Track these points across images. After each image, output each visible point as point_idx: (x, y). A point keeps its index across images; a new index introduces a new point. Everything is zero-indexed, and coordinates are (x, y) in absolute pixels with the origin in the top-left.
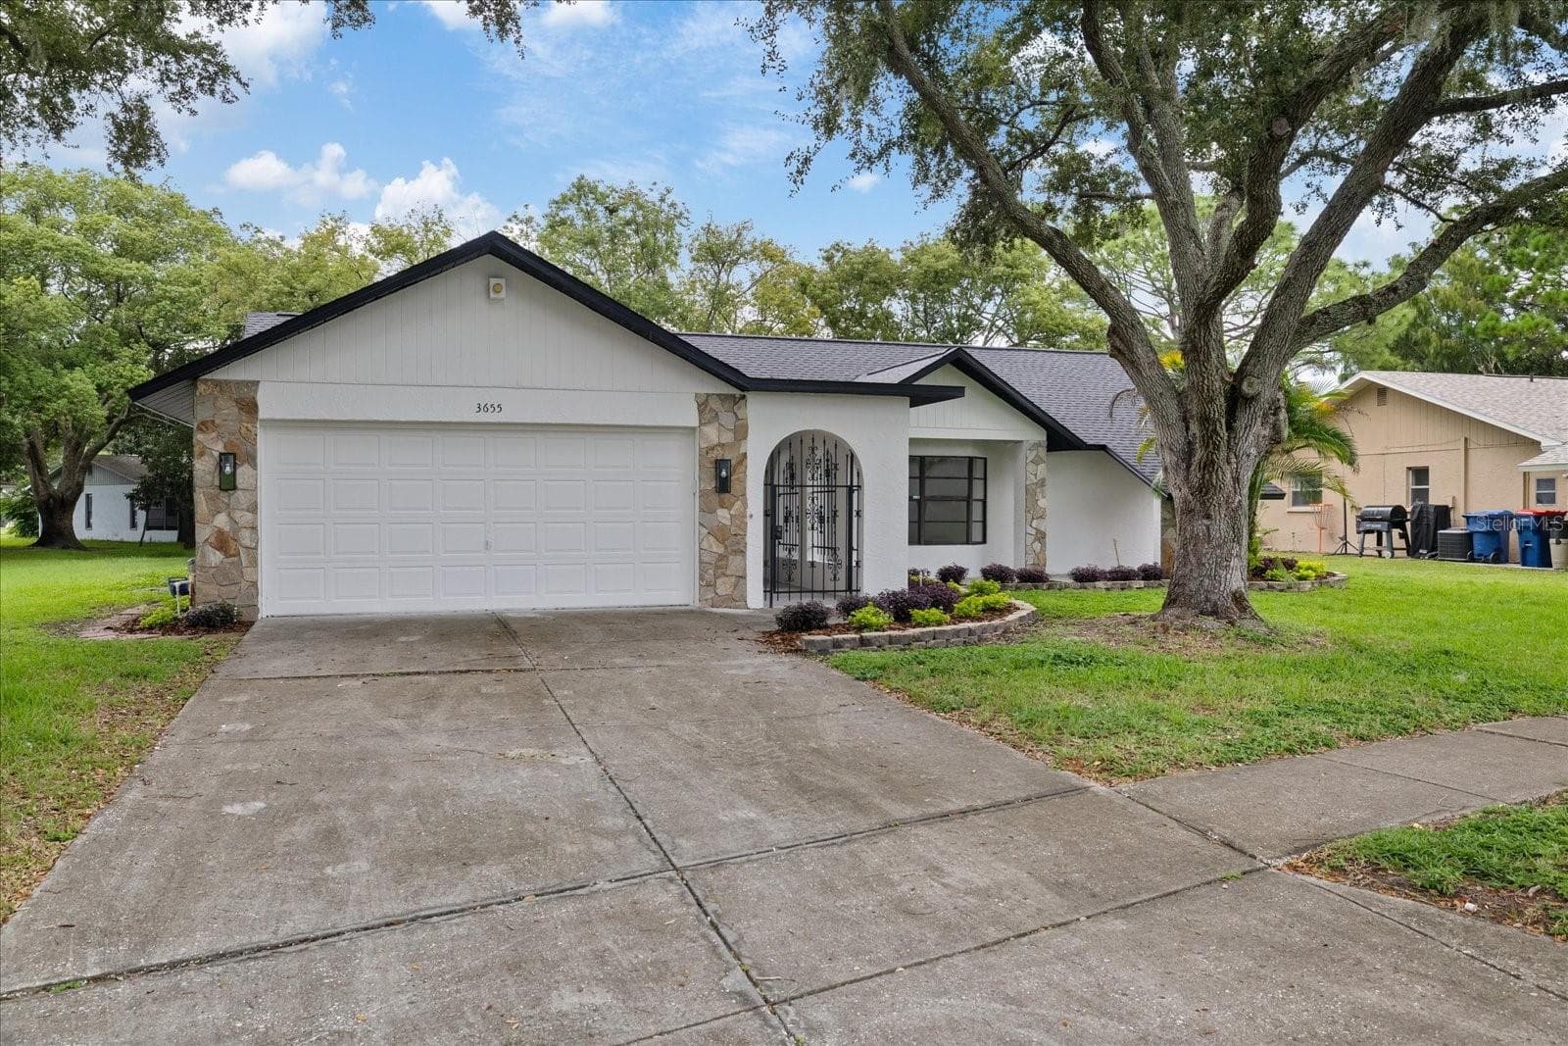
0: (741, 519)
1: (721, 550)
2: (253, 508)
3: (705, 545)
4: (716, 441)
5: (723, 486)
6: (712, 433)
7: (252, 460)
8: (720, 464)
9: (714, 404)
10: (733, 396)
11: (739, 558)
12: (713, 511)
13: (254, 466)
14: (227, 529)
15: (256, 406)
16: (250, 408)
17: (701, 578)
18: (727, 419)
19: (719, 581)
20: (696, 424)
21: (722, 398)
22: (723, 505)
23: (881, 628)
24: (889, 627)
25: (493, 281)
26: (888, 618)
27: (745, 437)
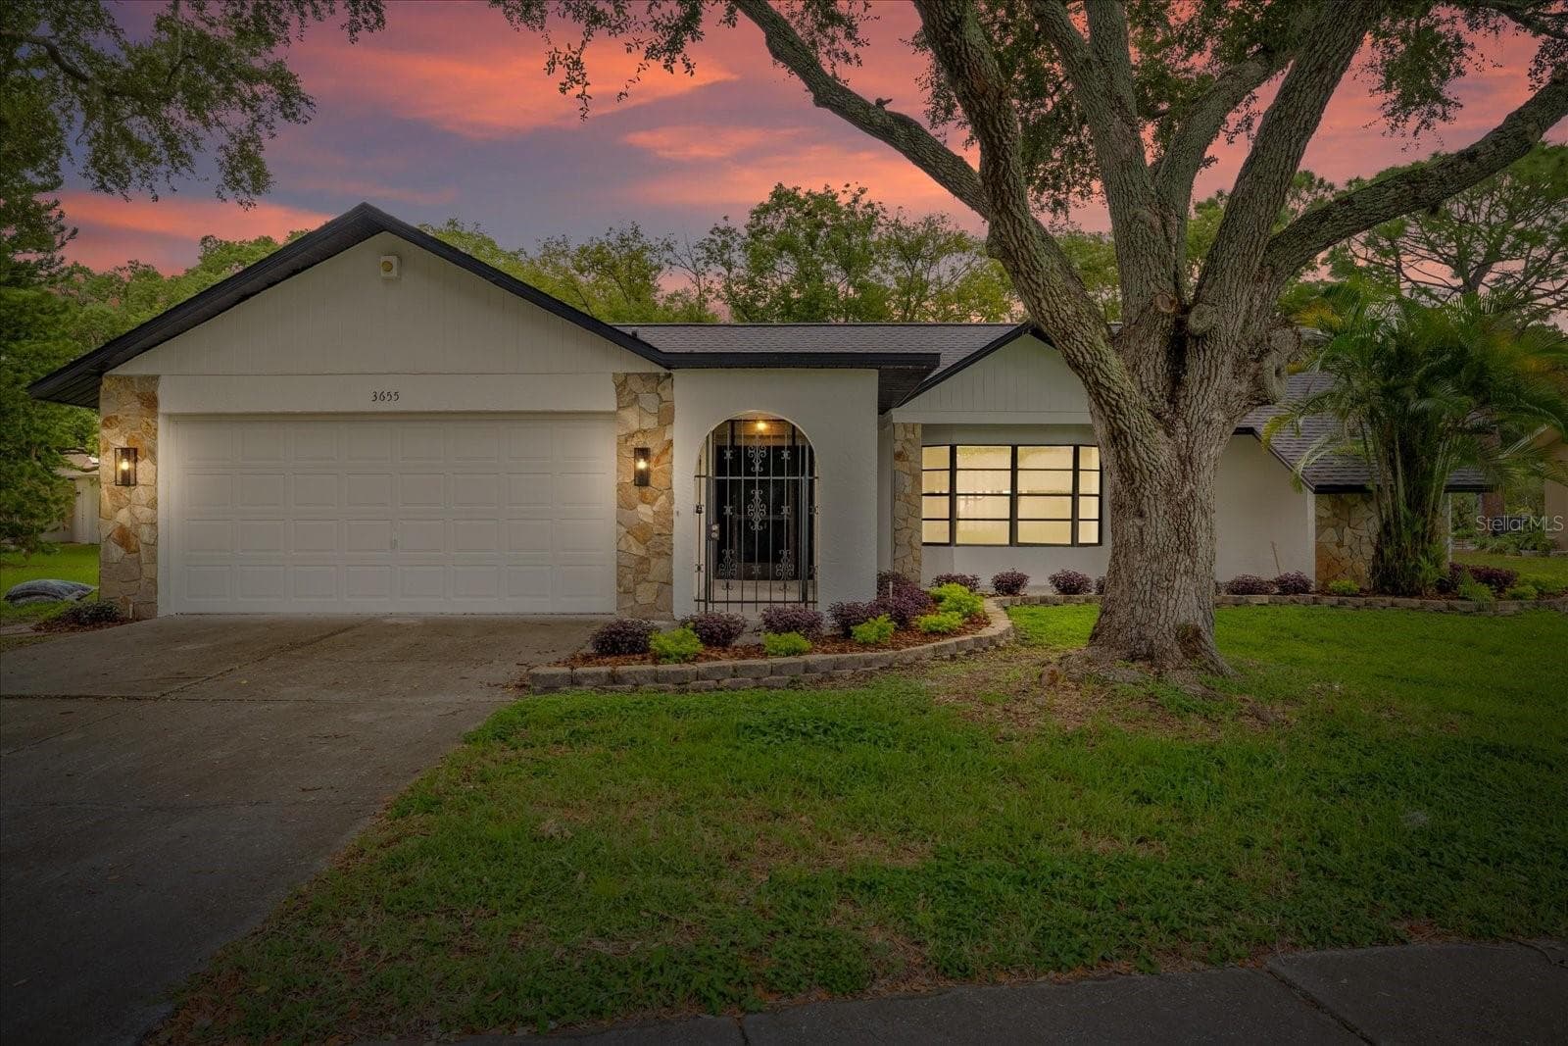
0: (667, 517)
1: (642, 552)
2: (153, 504)
3: (623, 546)
4: (636, 427)
5: (642, 480)
6: (632, 418)
7: (152, 454)
8: (640, 453)
9: (635, 385)
10: (657, 375)
11: (663, 562)
12: (632, 507)
13: (155, 462)
14: (128, 525)
15: (155, 399)
16: (151, 402)
17: (619, 586)
18: (649, 401)
19: (640, 588)
20: (614, 408)
21: (645, 377)
22: (643, 500)
23: (684, 658)
24: (697, 657)
25: (383, 259)
26: (694, 645)
27: (671, 423)
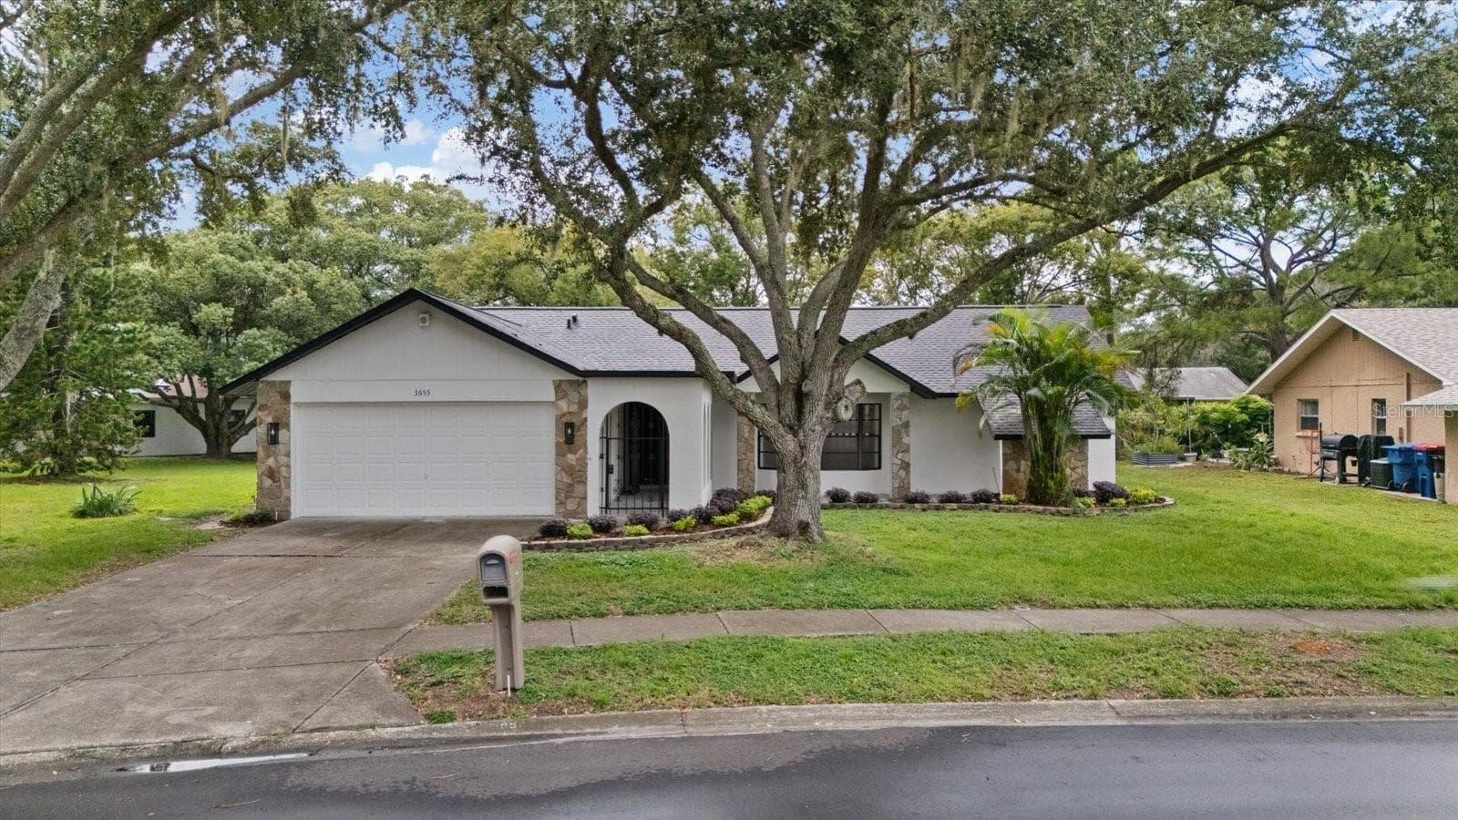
0: (583, 462)
1: (569, 481)
2: (288, 455)
3: (559, 477)
4: (566, 411)
5: (570, 440)
6: (564, 405)
7: (287, 426)
8: (570, 425)
9: (565, 387)
10: (578, 382)
11: (582, 486)
12: (564, 455)
13: (289, 430)
14: (274, 466)
15: (290, 395)
16: (286, 396)
17: (557, 499)
18: (574, 396)
19: (569, 501)
20: (553, 399)
21: (570, 382)
22: (571, 451)
23: (584, 538)
24: (589, 537)
25: (421, 316)
26: (590, 531)
27: (586, 407)
